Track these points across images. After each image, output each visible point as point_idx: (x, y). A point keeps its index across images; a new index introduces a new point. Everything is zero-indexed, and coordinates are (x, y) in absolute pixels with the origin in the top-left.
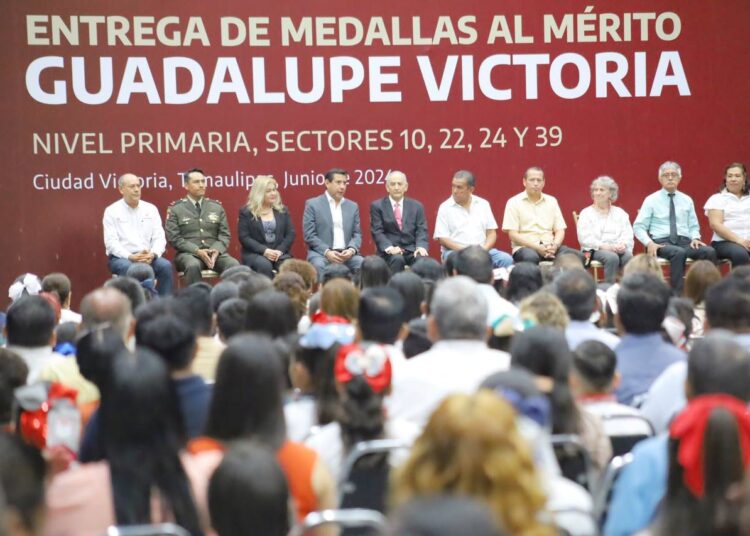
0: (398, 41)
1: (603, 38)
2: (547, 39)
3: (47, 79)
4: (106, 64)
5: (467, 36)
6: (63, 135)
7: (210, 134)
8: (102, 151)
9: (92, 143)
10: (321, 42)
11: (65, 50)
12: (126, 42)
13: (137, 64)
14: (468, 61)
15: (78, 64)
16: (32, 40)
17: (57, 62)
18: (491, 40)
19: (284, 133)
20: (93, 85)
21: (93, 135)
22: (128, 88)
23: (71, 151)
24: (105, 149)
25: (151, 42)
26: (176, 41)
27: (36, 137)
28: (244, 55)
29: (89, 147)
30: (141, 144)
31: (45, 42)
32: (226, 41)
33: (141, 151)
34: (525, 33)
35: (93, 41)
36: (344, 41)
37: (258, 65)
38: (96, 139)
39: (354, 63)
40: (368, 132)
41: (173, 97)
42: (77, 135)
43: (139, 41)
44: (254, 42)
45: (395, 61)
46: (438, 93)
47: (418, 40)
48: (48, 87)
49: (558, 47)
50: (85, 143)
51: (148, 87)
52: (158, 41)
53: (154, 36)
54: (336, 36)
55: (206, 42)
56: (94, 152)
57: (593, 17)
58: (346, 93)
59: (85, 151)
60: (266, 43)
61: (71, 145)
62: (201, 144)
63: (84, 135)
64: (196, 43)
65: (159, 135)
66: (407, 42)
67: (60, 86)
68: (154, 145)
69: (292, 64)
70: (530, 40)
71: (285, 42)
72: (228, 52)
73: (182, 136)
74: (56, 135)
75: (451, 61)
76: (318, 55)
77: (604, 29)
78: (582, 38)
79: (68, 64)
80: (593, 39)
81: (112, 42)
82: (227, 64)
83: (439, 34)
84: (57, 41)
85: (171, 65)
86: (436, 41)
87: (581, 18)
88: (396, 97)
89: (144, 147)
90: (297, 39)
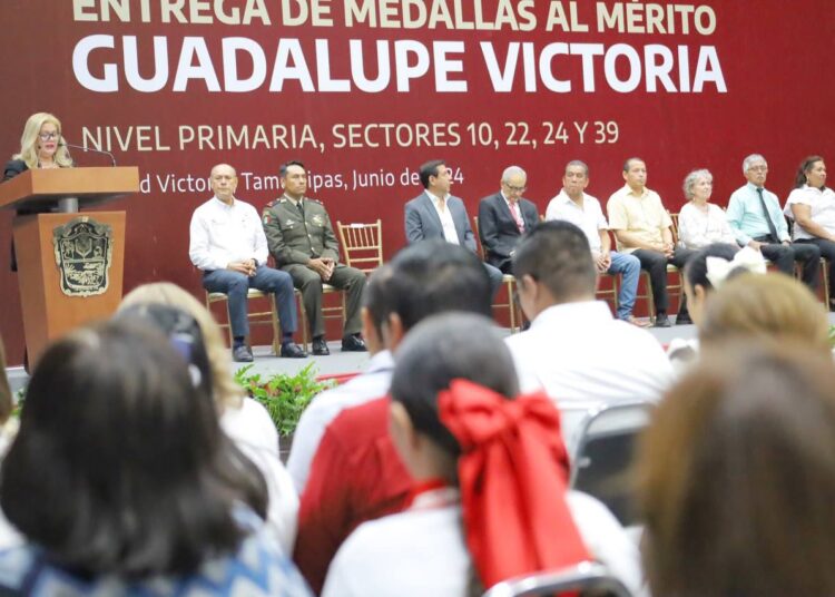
0: (462, 25)
1: (650, 30)
2: (601, 28)
3: (97, 62)
4: (160, 44)
5: (527, 21)
6: (116, 129)
7: (275, 127)
8: (159, 148)
9: (148, 138)
10: (385, 23)
11: (115, 28)
12: (182, 19)
13: (194, 44)
14: (529, 48)
15: (130, 43)
16: (79, 16)
17: (107, 41)
18: (549, 28)
19: (351, 127)
20: (147, 70)
21: (149, 128)
22: (185, 72)
23: (124, 148)
24: (161, 145)
25: (208, 20)
26: (234, 20)
27: (85, 131)
28: (307, 35)
29: (144, 143)
30: (201, 139)
31: (93, 17)
32: (288, 21)
33: (201, 147)
34: (580, 21)
35: (146, 17)
36: (409, 24)
37: (322, 46)
38: (151, 134)
39: (419, 48)
40: (435, 126)
41: (234, 85)
42: (131, 129)
43: (196, 19)
44: (317, 22)
45: (459, 47)
46: (502, 83)
47: (481, 25)
48: (98, 73)
49: (611, 37)
50: (140, 138)
51: (206, 71)
52: (215, 18)
53: (211, 12)
54: (399, 17)
55: (267, 21)
56: (150, 149)
57: (640, 7)
58: (412, 81)
59: (140, 148)
60: (329, 23)
61: (124, 143)
62: (265, 139)
63: (139, 129)
64: (257, 21)
65: (220, 128)
66: (469, 26)
67: (110, 70)
68: (215, 140)
69: (356, 47)
70: (585, 28)
71: (349, 23)
72: (291, 32)
73: (245, 129)
74: (108, 129)
75: (513, 48)
76: (383, 38)
77: (650, 20)
78: (632, 29)
79: (119, 43)
80: (640, 30)
81: (166, 18)
82: (289, 46)
83: (500, 19)
84: (106, 17)
85: (230, 45)
86: (498, 26)
87: (631, 7)
88: (461, 86)
89: (204, 142)
90: (361, 19)
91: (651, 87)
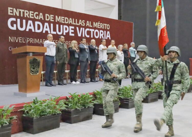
0: (74, 24)
1: (101, 28)
2: (94, 27)
3: (13, 23)
4: (24, 21)
5: (83, 24)
6: (15, 37)
7: (44, 40)
8: (23, 42)
9: (21, 40)
10: (62, 22)
11: (16, 17)
12: (28, 17)
13: (30, 22)
14: (84, 29)
15: (19, 20)
16: (9, 14)
17: (14, 19)
18: (87, 26)
19: (56, 41)
20: (22, 26)
21: (21, 38)
22: (28, 27)
23: (17, 41)
24: (24, 41)
25: (33, 17)
26: (37, 18)
27: (10, 37)
28: (49, 22)
29: (21, 41)
30: (31, 41)
31: (12, 14)
32: (46, 19)
33: (31, 43)
34: (91, 25)
35: (22, 16)
36: (66, 23)
37: (52, 25)
38: (22, 39)
39: (67, 27)
40: (69, 42)
41: (37, 31)
42: (18, 38)
43: (31, 17)
44: (51, 20)
45: (73, 28)
46: (79, 35)
47: (77, 24)
48: (12, 26)
49: (95, 28)
50: (20, 40)
51: (32, 28)
52: (34, 18)
53: (33, 16)
54: (64, 21)
55: (43, 19)
56: (21, 42)
57: (99, 23)
58: (66, 33)
59: (20, 42)
60: (53, 21)
61: (17, 40)
62: (42, 42)
63: (20, 38)
64: (41, 19)
65: (34, 39)
66: (75, 24)
67: (15, 25)
68: (33, 41)
69: (57, 26)
70: (92, 26)
71: (56, 21)
72: (47, 22)
73: (38, 40)
74: (14, 37)
75: (81, 28)
76: (62, 25)
77: (101, 26)
79: (17, 20)
80: (99, 27)
81: (25, 16)
82: (46, 24)
83: (80, 23)
84: (14, 15)
85: (37, 23)
86: (79, 25)
87: (98, 23)
88: (73, 35)
89: (31, 42)
90: (58, 21)
91: (100, 38)
